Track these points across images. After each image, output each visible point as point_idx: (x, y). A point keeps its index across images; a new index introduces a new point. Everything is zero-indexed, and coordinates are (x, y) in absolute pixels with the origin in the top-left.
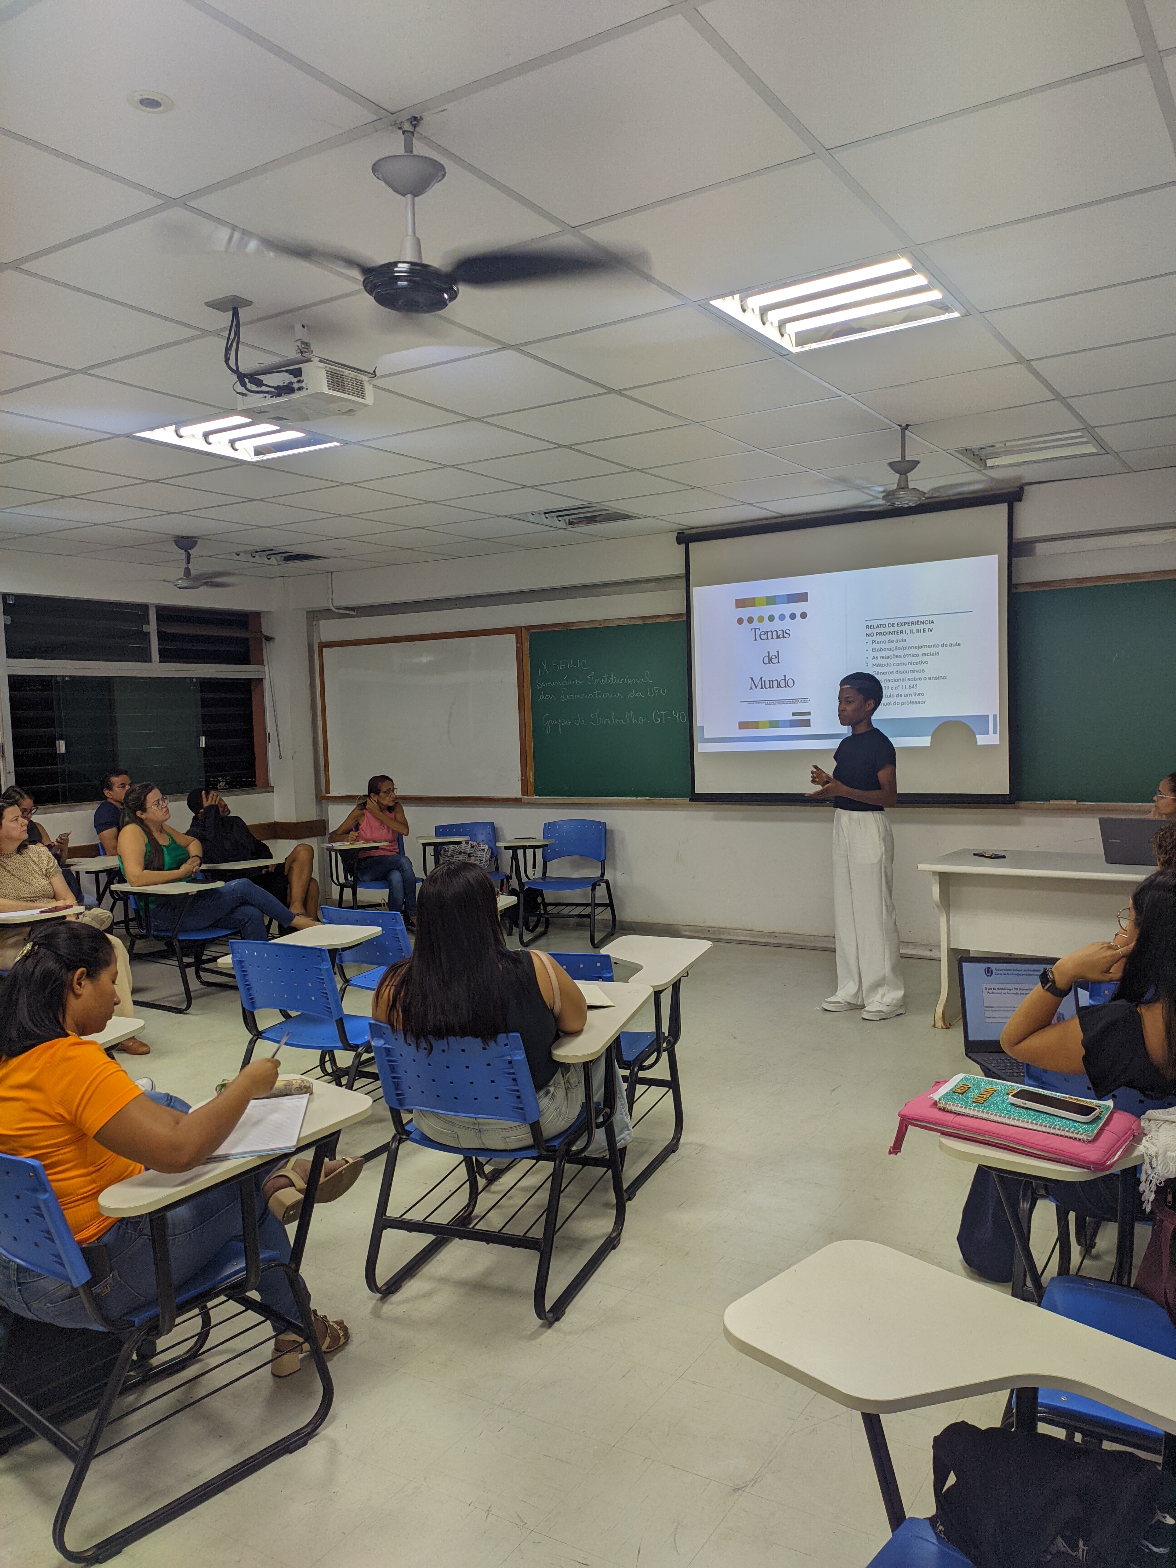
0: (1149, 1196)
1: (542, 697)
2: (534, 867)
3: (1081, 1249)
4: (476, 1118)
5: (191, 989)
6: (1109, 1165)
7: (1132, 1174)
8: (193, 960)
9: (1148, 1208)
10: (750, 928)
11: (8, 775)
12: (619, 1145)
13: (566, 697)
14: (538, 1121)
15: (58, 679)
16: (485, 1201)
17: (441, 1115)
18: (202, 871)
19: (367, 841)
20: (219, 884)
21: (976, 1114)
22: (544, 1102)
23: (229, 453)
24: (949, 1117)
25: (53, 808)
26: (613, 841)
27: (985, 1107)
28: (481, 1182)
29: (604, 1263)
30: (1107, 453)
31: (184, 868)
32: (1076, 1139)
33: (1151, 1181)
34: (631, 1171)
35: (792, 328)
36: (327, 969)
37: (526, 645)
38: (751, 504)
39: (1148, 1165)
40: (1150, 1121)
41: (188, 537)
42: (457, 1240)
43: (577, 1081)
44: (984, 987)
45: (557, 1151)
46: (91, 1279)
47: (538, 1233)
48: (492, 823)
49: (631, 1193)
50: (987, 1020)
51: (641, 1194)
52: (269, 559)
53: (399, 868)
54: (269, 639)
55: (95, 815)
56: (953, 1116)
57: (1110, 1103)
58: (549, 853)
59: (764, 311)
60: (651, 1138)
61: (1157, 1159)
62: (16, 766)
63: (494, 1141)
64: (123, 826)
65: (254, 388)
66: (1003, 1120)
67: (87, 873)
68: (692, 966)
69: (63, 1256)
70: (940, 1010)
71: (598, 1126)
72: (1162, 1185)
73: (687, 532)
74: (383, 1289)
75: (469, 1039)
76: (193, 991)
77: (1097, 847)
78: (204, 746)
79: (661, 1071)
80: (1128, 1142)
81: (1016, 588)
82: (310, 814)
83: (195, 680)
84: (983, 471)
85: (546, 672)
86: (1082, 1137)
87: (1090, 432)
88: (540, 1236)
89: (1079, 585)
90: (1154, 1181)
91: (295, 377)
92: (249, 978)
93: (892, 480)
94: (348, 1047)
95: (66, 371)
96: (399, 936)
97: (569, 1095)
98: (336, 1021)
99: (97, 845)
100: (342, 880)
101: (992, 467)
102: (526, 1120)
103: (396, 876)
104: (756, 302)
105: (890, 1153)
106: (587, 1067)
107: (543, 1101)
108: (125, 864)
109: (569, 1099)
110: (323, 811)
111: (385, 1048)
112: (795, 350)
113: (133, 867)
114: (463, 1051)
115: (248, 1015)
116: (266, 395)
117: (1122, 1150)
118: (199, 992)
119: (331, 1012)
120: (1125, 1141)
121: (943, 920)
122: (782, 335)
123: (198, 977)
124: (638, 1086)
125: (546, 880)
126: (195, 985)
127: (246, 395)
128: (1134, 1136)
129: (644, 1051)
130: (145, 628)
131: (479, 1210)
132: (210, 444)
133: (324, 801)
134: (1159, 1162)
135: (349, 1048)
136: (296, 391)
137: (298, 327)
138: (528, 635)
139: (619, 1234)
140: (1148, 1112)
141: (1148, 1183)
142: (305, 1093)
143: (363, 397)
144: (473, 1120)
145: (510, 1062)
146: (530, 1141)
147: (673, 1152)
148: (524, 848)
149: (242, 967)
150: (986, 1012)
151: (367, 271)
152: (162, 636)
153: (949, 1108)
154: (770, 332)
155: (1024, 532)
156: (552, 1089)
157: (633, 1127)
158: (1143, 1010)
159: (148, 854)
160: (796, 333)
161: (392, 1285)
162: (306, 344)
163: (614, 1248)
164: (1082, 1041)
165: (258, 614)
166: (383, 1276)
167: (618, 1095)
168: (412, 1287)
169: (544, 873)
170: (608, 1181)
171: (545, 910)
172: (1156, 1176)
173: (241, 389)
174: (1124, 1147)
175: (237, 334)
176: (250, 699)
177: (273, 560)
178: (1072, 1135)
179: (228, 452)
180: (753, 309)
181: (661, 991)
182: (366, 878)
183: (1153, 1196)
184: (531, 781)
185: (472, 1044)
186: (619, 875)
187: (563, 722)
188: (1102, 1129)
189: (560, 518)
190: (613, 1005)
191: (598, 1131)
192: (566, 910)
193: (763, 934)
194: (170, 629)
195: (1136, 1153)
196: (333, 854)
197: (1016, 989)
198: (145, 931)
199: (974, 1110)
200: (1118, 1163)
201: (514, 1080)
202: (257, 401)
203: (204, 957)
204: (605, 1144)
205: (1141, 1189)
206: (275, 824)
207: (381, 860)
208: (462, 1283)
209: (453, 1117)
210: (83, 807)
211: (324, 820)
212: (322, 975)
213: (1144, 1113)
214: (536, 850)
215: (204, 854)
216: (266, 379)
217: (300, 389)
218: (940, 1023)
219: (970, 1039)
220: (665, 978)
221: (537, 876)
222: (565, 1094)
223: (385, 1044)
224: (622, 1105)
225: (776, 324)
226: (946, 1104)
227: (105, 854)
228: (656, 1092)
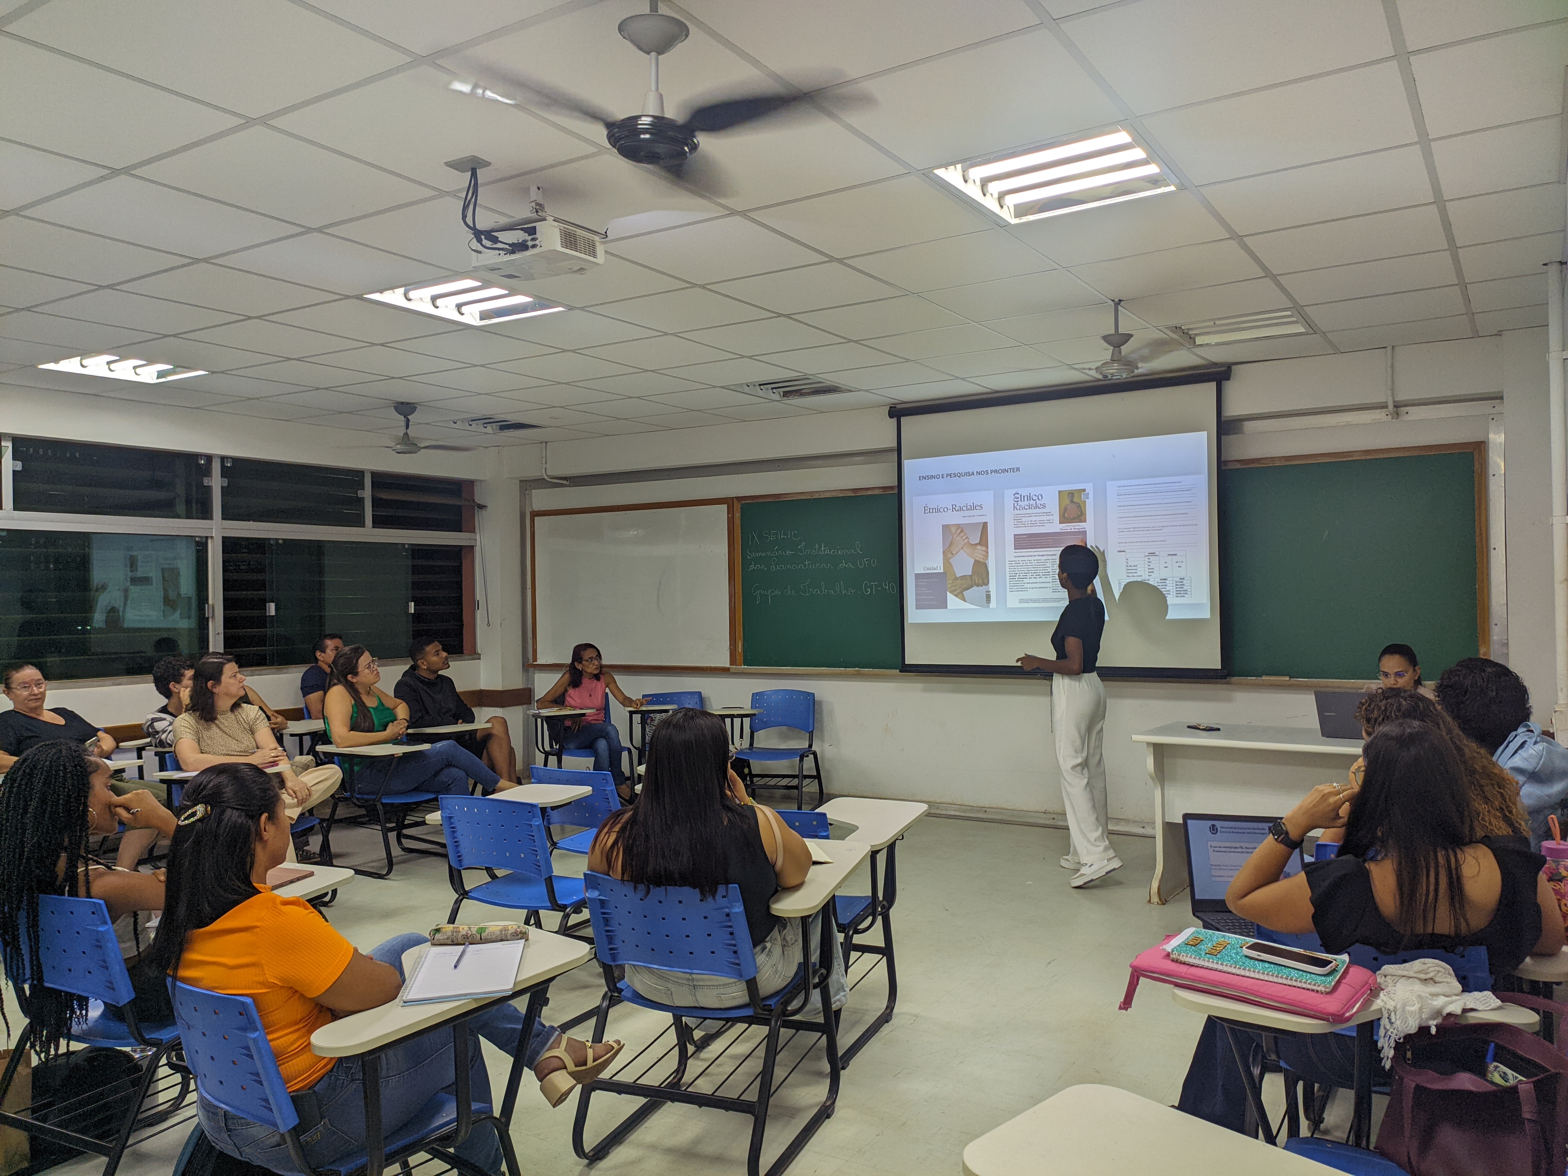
0: (1388, 1053)
1: (752, 567)
2: (741, 737)
3: (1309, 1125)
4: (691, 974)
5: (393, 855)
6: (1348, 1017)
7: (1369, 1028)
8: (394, 825)
9: (1388, 1065)
10: (959, 803)
11: (217, 636)
12: (834, 1007)
13: (776, 568)
14: (755, 978)
15: (272, 542)
16: (694, 1067)
17: (655, 970)
18: (408, 735)
19: (575, 708)
20: (426, 747)
21: (1210, 965)
22: (761, 959)
23: (456, 316)
24: (1183, 969)
25: (260, 670)
26: (821, 710)
27: (1219, 958)
28: (691, 1049)
29: (817, 1133)
30: (1315, 333)
31: (392, 730)
32: (1313, 990)
33: (1390, 1036)
34: (845, 1040)
35: (1011, 200)
36: (537, 825)
37: (738, 515)
38: (963, 379)
39: (1387, 1020)
40: (1385, 976)
41: (408, 403)
42: (669, 1103)
43: (794, 940)
44: (1209, 845)
45: (772, 1010)
46: (299, 1124)
47: (752, 1096)
48: (700, 693)
49: (845, 1062)
50: (1214, 879)
51: (855, 1063)
52: (485, 427)
53: (606, 736)
54: (482, 507)
55: (302, 678)
56: (1187, 967)
57: (1345, 957)
58: (757, 723)
59: (985, 183)
60: (865, 1007)
61: (1395, 1014)
62: (225, 627)
63: (709, 999)
64: (330, 687)
65: (488, 243)
66: (1238, 972)
67: (292, 735)
68: (908, 827)
69: (271, 1101)
70: (1155, 885)
71: (815, 987)
72: (1402, 1040)
73: (898, 407)
74: (590, 1154)
75: (686, 889)
76: (395, 857)
77: (1313, 721)
78: (413, 612)
79: (874, 937)
80: (1366, 996)
81: (1226, 465)
82: (516, 683)
83: (406, 546)
84: (1193, 350)
85: (756, 543)
86: (1319, 989)
87: (1299, 311)
88: (755, 1098)
89: (1288, 463)
90: (1393, 1036)
91: (529, 235)
92: (458, 834)
93: (1106, 353)
94: (556, 906)
95: (303, 230)
96: (609, 797)
97: (786, 952)
98: (546, 879)
99: (302, 709)
100: (547, 748)
101: (1201, 345)
102: (741, 976)
103: (602, 745)
104: (978, 173)
105: (1120, 1008)
106: (805, 921)
107: (760, 957)
108: (332, 725)
109: (786, 956)
110: (529, 679)
111: (600, 900)
112: (1014, 221)
113: (339, 727)
114: (680, 902)
115: (455, 874)
116: (501, 252)
117: (1359, 1003)
118: (399, 858)
119: (540, 871)
120: (1363, 994)
121: (1158, 793)
122: (1002, 207)
123: (399, 842)
124: (852, 953)
125: (754, 750)
126: (396, 851)
127: (480, 252)
128: (1371, 990)
129: (859, 914)
130: (360, 494)
131: (687, 1078)
132: (437, 307)
133: (531, 670)
134: (1398, 1017)
135: (557, 908)
136: (530, 249)
137: (533, 189)
138: (739, 506)
139: (834, 1102)
140: (1384, 967)
141: (1387, 1039)
142: (521, 939)
143: (595, 256)
144: (688, 976)
145: (728, 915)
146: (746, 999)
147: (887, 1022)
148: (732, 717)
149: (452, 823)
150: (1213, 871)
151: (610, 126)
152: (376, 503)
153: (1183, 960)
154: (991, 204)
155: (1234, 408)
156: (768, 945)
157: (850, 990)
158: (1372, 867)
159: (355, 715)
160: (1015, 206)
161: (599, 1151)
162: (540, 205)
163: (828, 1117)
164: (1310, 898)
165: (471, 483)
166: (590, 1141)
167: (835, 956)
168: (620, 1154)
169: (752, 744)
170: (820, 1050)
171: (752, 782)
172: (1395, 1031)
173: (475, 245)
174: (1362, 1000)
175: (475, 192)
176: (460, 566)
177: (489, 429)
178: (1309, 987)
179: (454, 316)
180: (974, 181)
181: (877, 852)
182: (572, 746)
183: (1392, 1053)
184: (740, 650)
185: (690, 894)
186: (826, 746)
187: (772, 592)
188: (1339, 982)
189: (774, 391)
190: (831, 861)
191: (814, 991)
192: (773, 782)
193: (972, 808)
194: (384, 495)
195: (1374, 1007)
196: (539, 720)
197: (1242, 848)
198: (349, 793)
199: (1208, 961)
200: (1357, 1015)
201: (732, 934)
202: (491, 257)
203: (406, 822)
204: (819, 1005)
205: (1380, 1045)
206: (481, 691)
207: (589, 726)
208: (670, 1151)
209: (668, 972)
210: (290, 670)
211: (530, 688)
212: (532, 832)
213: (1379, 969)
214: (744, 719)
215: (411, 718)
216: (501, 236)
217: (534, 246)
218: (1155, 899)
219: (1197, 897)
220: (882, 838)
221: (744, 747)
222: (781, 951)
223: (599, 895)
224: (839, 965)
225: (996, 196)
226: (1179, 955)
227: (310, 718)
228: (870, 959)
